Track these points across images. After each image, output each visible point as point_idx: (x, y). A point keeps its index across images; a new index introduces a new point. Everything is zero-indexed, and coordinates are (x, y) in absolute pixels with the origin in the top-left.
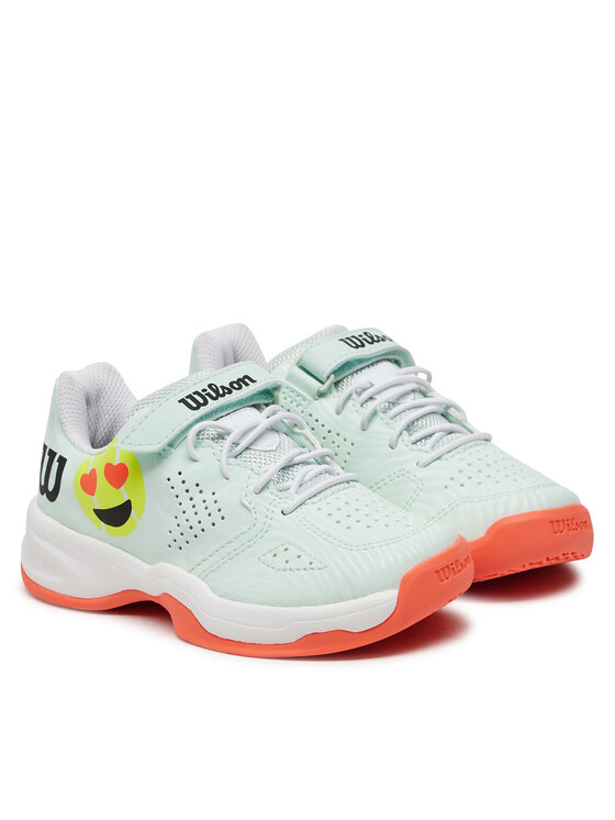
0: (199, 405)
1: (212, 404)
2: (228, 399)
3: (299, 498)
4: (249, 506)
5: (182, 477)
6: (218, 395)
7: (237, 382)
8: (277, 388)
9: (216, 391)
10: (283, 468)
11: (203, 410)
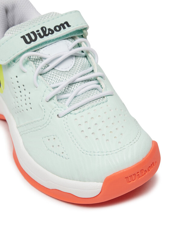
0: (32, 41)
1: (39, 40)
2: (51, 37)
3: (68, 109)
4: (43, 108)
5: (17, 79)
6: (45, 35)
7: (59, 27)
8: (86, 29)
9: (44, 32)
10: (70, 84)
11: (33, 44)
